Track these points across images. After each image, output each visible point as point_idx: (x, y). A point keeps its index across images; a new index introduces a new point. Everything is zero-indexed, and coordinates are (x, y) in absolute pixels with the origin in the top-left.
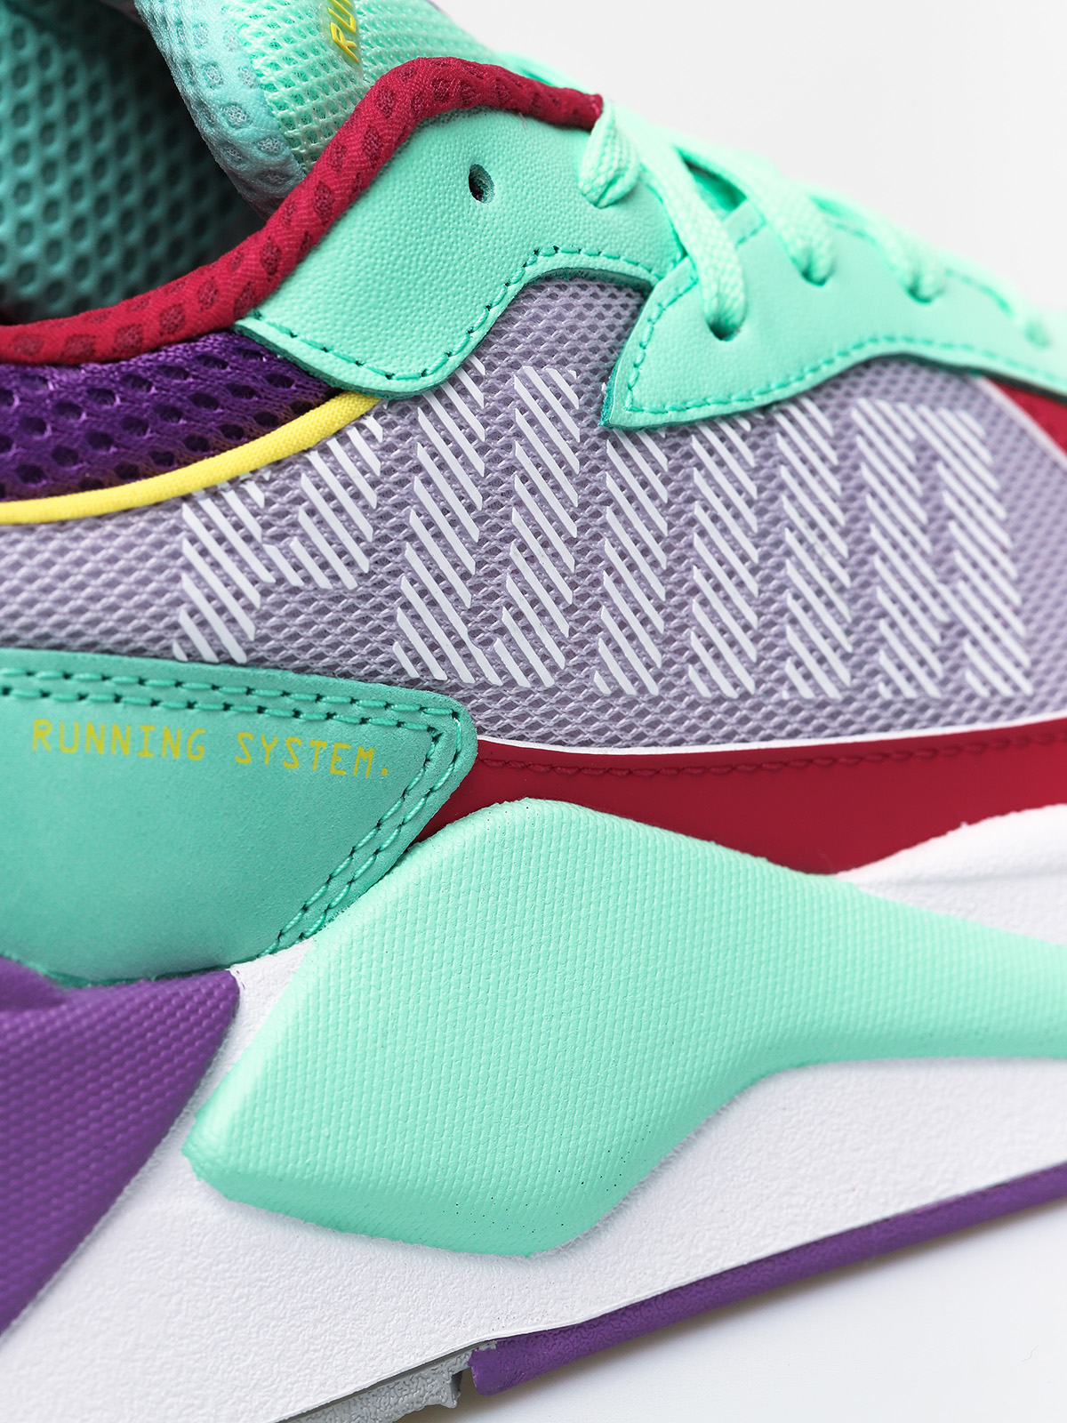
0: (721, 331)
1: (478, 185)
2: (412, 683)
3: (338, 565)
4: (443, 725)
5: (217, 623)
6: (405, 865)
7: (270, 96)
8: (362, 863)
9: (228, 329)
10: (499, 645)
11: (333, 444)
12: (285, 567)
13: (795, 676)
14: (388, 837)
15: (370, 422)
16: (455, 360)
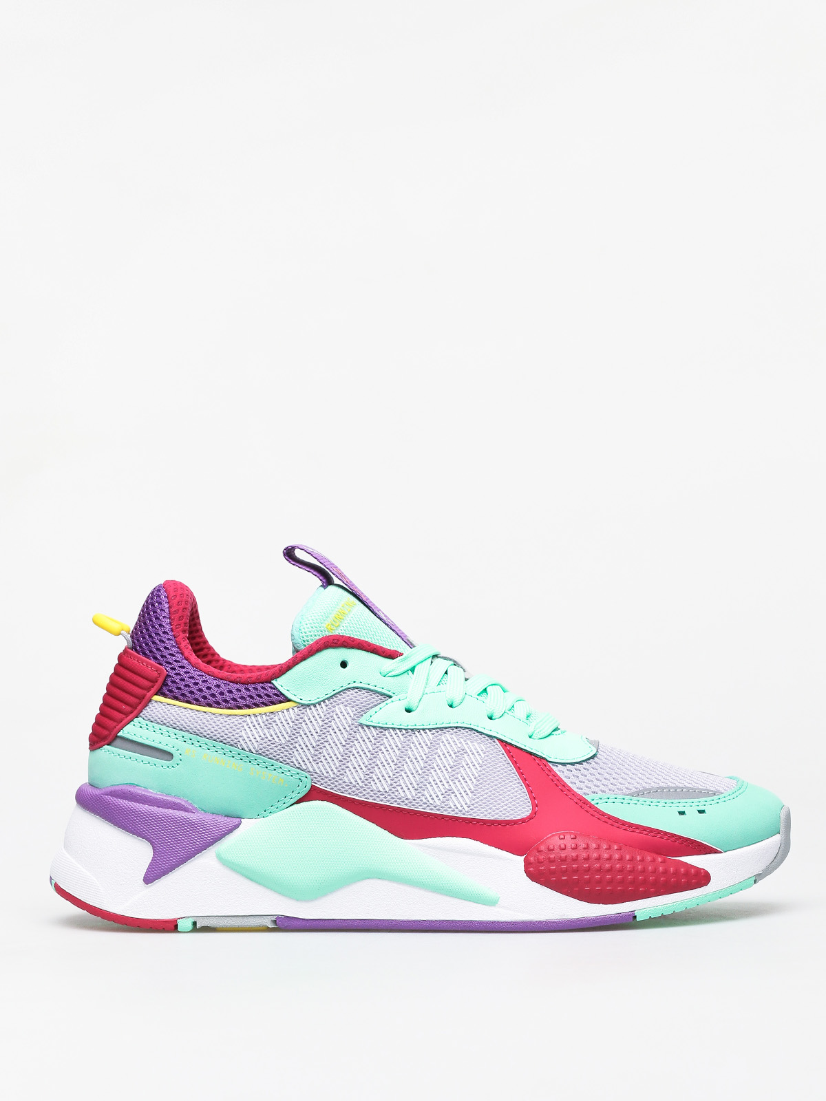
0: (408, 711)
1: (344, 665)
2: (298, 768)
3: (281, 738)
4: (304, 779)
5: (249, 743)
6: (290, 807)
7: (301, 634)
8: (279, 805)
9: (270, 683)
10: (320, 764)
11: (285, 711)
12: (268, 735)
13: (400, 791)
14: (286, 800)
15: (295, 708)
16: (319, 700)
